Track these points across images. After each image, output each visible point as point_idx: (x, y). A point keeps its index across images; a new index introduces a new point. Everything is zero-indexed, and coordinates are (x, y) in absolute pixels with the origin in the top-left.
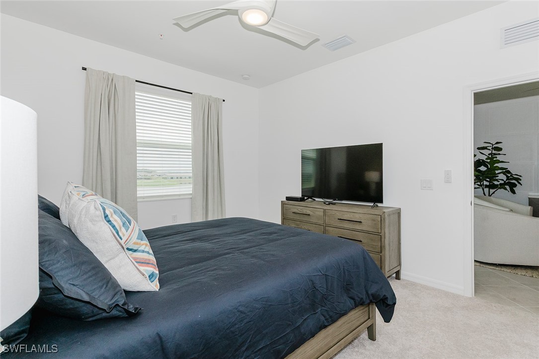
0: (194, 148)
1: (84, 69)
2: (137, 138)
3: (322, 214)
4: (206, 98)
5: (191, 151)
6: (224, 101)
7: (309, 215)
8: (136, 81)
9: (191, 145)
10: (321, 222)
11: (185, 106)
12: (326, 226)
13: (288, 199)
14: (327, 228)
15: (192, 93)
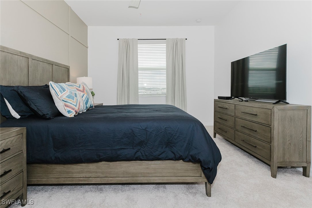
0: (167, 69)
1: (118, 39)
2: (139, 66)
3: (233, 108)
4: (174, 40)
5: (166, 71)
6: (186, 39)
7: (227, 108)
8: (138, 39)
9: (165, 67)
10: (233, 114)
11: (162, 47)
12: (235, 117)
13: (219, 98)
14: (236, 119)
15: (166, 39)
